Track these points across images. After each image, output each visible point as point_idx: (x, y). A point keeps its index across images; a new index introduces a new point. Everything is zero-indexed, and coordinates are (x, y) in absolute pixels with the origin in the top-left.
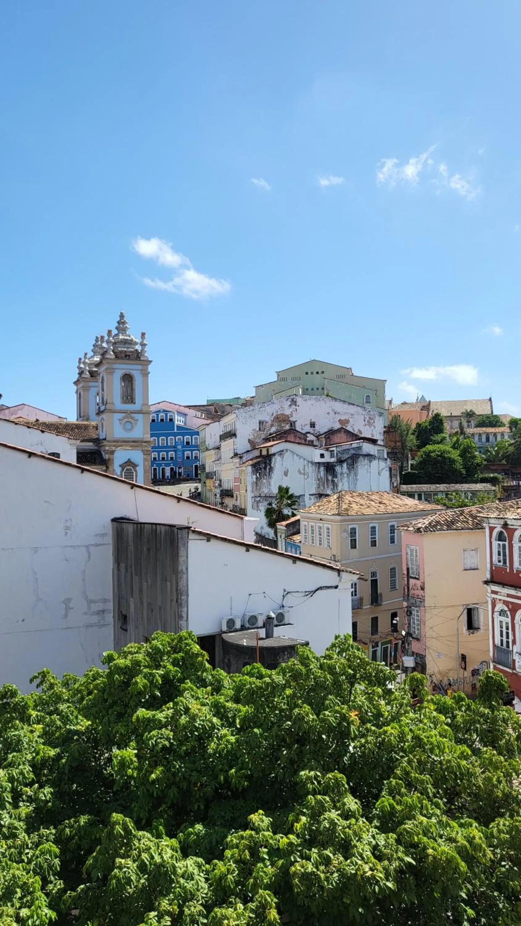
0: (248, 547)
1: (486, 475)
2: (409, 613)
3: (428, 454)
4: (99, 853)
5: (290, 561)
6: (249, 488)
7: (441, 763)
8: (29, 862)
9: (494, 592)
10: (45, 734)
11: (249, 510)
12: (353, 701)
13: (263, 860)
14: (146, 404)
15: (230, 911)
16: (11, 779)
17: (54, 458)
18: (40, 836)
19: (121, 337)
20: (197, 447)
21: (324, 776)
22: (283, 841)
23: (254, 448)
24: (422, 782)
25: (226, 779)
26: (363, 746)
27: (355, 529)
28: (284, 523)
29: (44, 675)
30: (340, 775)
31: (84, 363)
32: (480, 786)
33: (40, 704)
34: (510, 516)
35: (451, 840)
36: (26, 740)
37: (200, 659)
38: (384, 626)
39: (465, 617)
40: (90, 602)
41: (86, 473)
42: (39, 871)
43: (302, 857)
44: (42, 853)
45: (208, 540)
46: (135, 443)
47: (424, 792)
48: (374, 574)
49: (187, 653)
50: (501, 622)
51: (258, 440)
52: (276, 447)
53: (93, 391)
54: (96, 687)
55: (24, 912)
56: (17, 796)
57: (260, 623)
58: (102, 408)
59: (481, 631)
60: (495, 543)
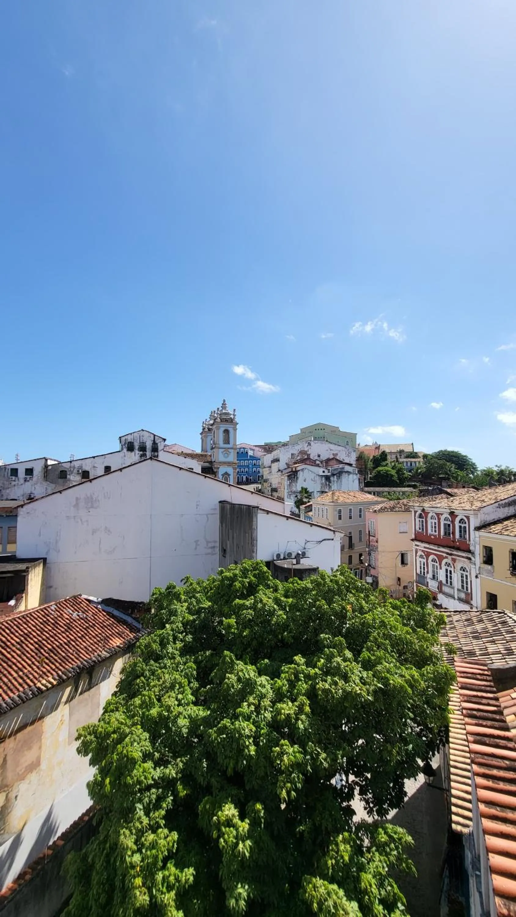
0: (288, 518)
1: (411, 483)
2: (370, 554)
3: (379, 472)
4: (218, 670)
5: (309, 526)
6: (286, 488)
7: (395, 636)
8: (182, 671)
9: (416, 545)
10: (188, 608)
11: (286, 499)
12: (348, 600)
13: (301, 680)
14: (235, 444)
15: (284, 706)
16: (172, 630)
17: (191, 470)
18: (187, 659)
19: (224, 411)
20: (259, 466)
21: (333, 638)
22: (312, 671)
23: (289, 468)
24: (384, 644)
25: (282, 637)
26: (353, 623)
27: (340, 510)
28: (304, 506)
29: (187, 578)
30: (342, 639)
31: (205, 424)
32: (417, 650)
33: (186, 593)
34: (426, 505)
35: (402, 676)
36: (179, 611)
37: (267, 574)
38: (355, 560)
39: (400, 558)
40: (208, 542)
41: (207, 478)
42: (186, 676)
43: (322, 681)
44: (188, 668)
45: (268, 514)
46: (229, 464)
47: (386, 650)
48: (350, 533)
49: (260, 571)
50: (420, 561)
51: (290, 463)
52: (300, 467)
53: (209, 438)
54: (214, 586)
55: (180, 696)
56: (175, 638)
57: (293, 556)
58: (214, 446)
59: (408, 566)
60: (417, 520)
